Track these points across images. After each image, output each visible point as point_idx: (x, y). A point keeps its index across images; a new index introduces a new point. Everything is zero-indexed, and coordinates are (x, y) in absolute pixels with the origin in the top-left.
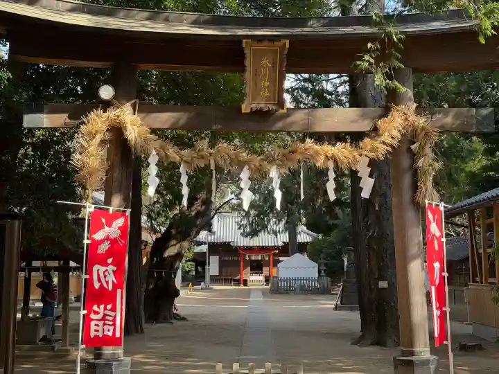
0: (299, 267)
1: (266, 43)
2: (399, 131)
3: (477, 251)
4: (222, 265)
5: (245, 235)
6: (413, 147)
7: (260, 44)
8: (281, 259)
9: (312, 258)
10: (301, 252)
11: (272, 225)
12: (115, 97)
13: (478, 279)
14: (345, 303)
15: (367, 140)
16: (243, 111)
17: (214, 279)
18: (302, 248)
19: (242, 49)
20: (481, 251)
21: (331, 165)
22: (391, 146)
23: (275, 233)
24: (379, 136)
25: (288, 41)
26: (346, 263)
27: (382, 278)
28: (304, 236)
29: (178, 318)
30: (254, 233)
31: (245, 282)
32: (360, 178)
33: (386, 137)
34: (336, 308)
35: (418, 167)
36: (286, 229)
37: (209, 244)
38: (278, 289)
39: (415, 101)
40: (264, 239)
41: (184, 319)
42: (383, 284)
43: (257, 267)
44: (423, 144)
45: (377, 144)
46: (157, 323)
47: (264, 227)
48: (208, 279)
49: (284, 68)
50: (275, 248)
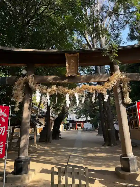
0: (88, 125)
1: (72, 54)
2: (116, 80)
3: (132, 121)
4: (72, 125)
5: (77, 119)
6: (121, 85)
7: (70, 55)
8: (85, 124)
9: (91, 123)
10: (89, 122)
11: (82, 116)
12: (27, 73)
13: (132, 127)
14: (99, 134)
15: (106, 83)
16: (66, 76)
17: (71, 128)
18: (89, 121)
19: (65, 57)
20: (133, 120)
21: (94, 92)
22: (114, 85)
23: (83, 118)
24: (110, 82)
25: (79, 53)
26: (98, 124)
27: (109, 128)
28: (89, 119)
29: (60, 138)
30: (78, 118)
31: (77, 129)
32: (104, 95)
33: (112, 82)
34: (97, 135)
35: (124, 91)
36: (85, 117)
37: (70, 121)
38: (84, 130)
39: (120, 71)
40: (81, 120)
41: (62, 138)
42: (109, 130)
43: (79, 125)
44: (124, 84)
45: (109, 84)
46: (55, 139)
47: (81, 117)
48: (69, 128)
49: (78, 62)
50: (83, 121)
